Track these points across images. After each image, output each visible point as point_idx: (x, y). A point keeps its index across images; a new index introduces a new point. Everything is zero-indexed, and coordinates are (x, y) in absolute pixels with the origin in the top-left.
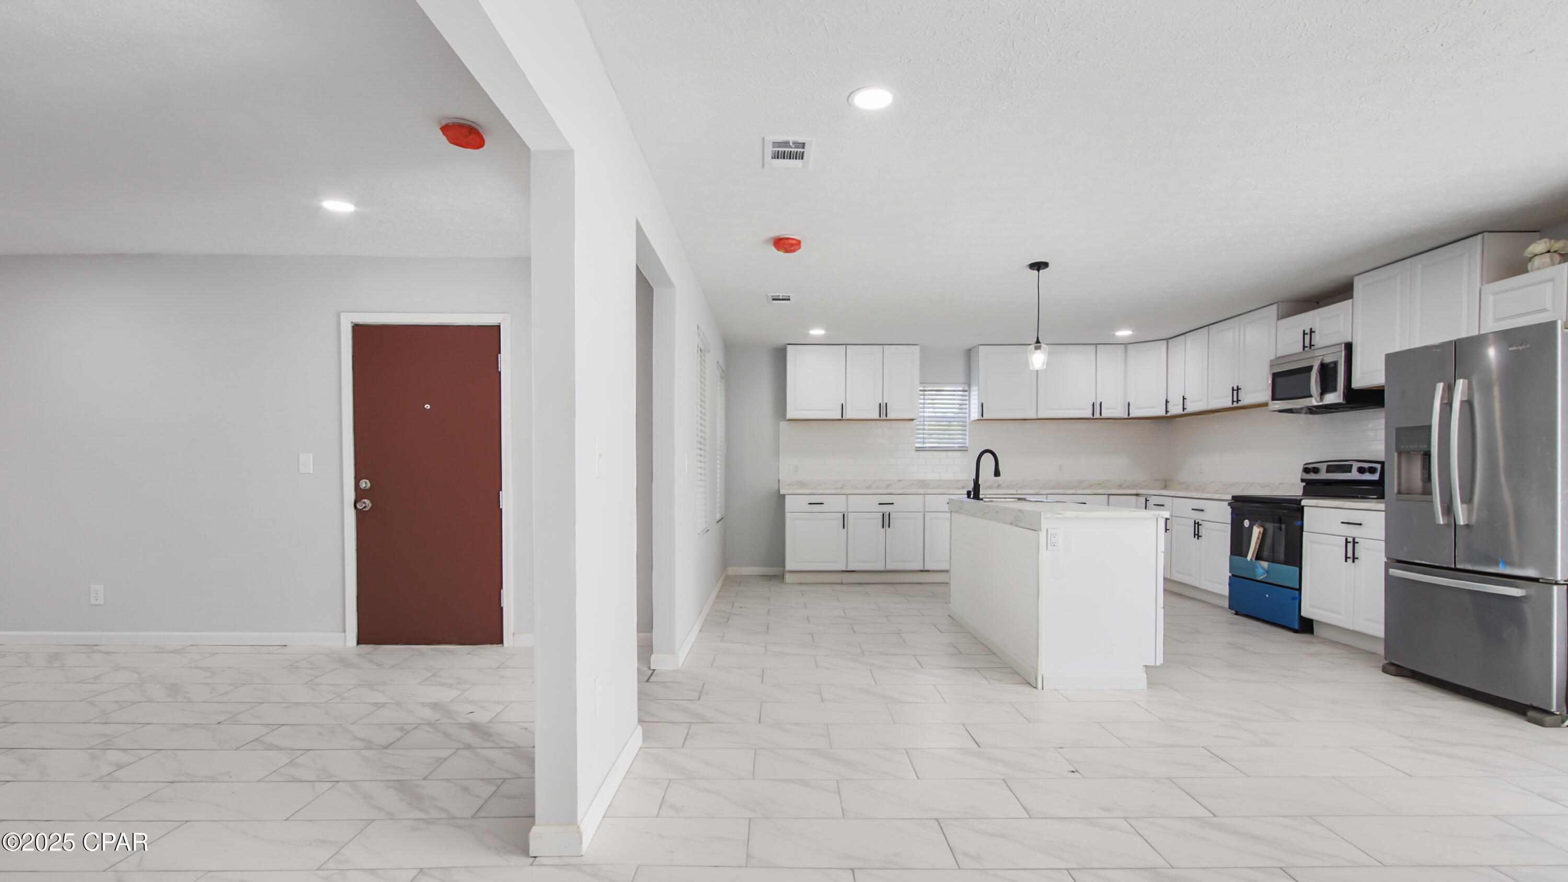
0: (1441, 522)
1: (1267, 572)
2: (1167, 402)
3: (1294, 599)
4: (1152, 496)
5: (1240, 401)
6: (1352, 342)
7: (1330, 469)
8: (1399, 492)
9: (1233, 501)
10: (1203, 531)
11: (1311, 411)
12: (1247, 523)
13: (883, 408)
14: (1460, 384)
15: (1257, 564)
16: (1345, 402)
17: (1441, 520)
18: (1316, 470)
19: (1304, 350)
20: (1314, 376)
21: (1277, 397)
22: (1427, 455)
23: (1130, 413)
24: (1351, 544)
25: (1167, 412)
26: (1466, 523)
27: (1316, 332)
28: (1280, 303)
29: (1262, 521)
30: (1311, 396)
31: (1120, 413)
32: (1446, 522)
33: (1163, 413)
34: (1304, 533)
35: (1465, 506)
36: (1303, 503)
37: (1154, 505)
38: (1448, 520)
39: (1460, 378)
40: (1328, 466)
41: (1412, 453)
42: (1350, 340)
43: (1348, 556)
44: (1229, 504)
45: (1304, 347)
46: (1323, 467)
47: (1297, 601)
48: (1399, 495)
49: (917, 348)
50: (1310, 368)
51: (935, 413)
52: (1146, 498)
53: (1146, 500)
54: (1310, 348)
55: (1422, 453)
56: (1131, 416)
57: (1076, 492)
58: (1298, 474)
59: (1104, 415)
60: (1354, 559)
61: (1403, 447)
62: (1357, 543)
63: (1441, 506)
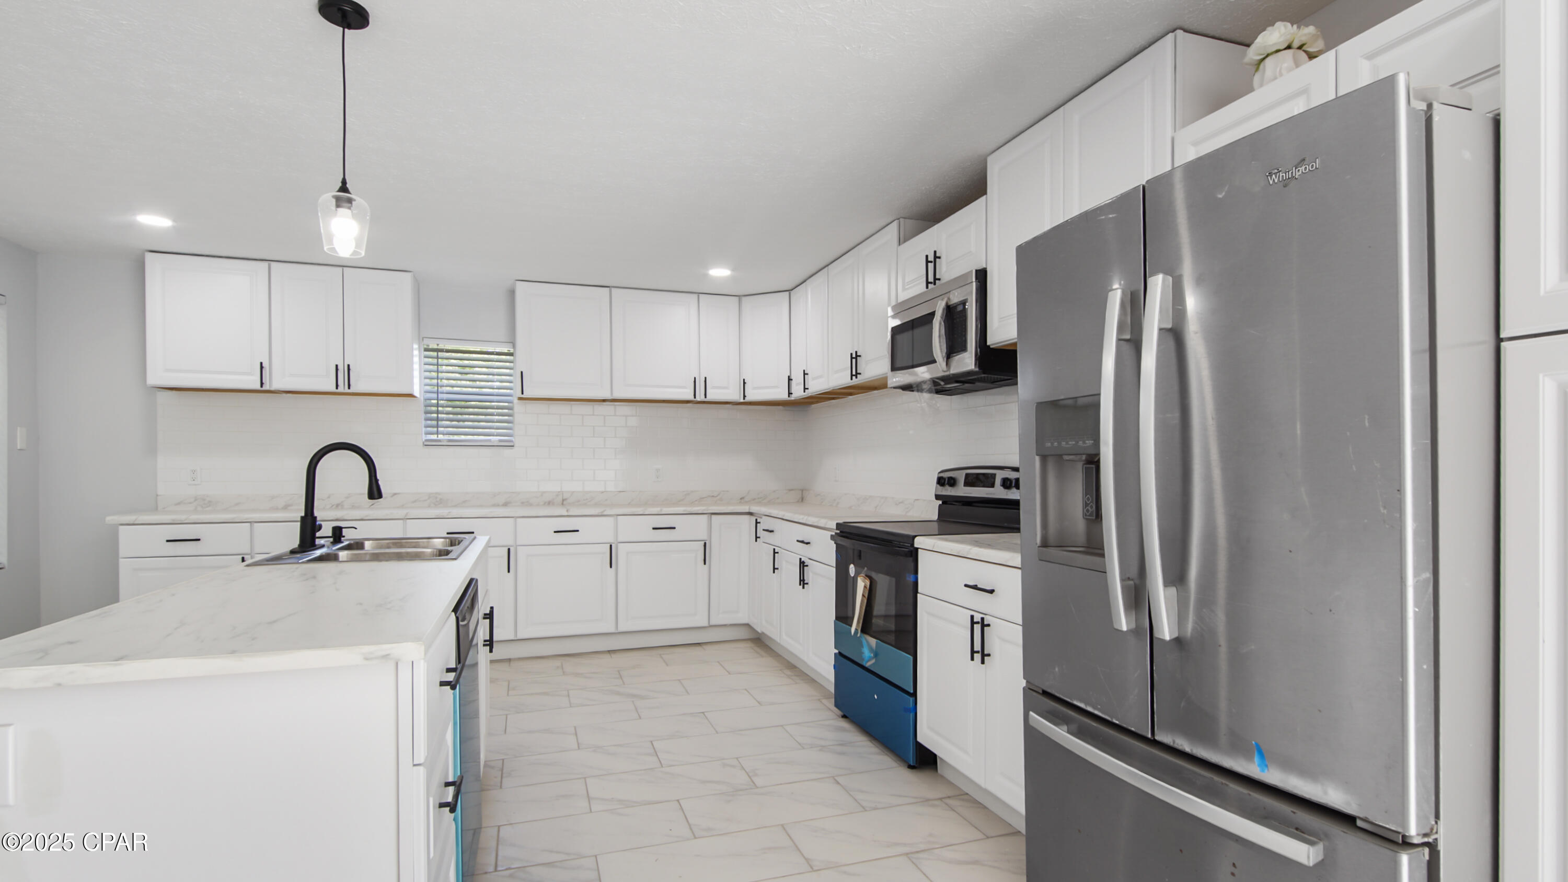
0: (1125, 628)
1: (876, 655)
2: (790, 379)
3: (907, 710)
4: (764, 517)
5: (860, 374)
6: (986, 268)
7: (971, 480)
8: (1045, 544)
9: (838, 532)
10: (809, 576)
11: (938, 387)
12: (852, 569)
13: (344, 373)
14: (1158, 284)
15: (864, 642)
16: (977, 369)
17: (1123, 623)
18: (952, 482)
19: (927, 287)
20: (937, 325)
21: (898, 365)
22: (1093, 462)
23: (746, 394)
24: (980, 625)
25: (790, 394)
26: (1176, 635)
27: (942, 258)
28: (901, 219)
29: (869, 569)
30: (934, 361)
31: (734, 395)
32: (1133, 626)
33: (784, 396)
34: (918, 595)
35: (1173, 590)
36: (919, 542)
37: (764, 530)
38: (1136, 620)
39: (1154, 273)
40: (967, 475)
41: (1066, 457)
42: (985, 267)
43: (975, 649)
44: (832, 537)
45: (928, 283)
46: (961, 477)
47: (912, 715)
48: (1044, 549)
49: (408, 275)
50: (933, 314)
51: (453, 386)
52: (756, 520)
53: (757, 523)
54: (935, 284)
55: (1084, 457)
56: (747, 399)
57: (661, 510)
58: (931, 488)
59: (710, 397)
60: (984, 655)
61: (1049, 445)
62: (988, 625)
63: (1123, 587)
